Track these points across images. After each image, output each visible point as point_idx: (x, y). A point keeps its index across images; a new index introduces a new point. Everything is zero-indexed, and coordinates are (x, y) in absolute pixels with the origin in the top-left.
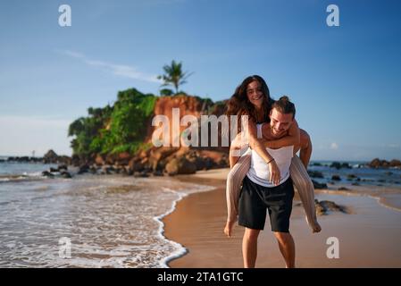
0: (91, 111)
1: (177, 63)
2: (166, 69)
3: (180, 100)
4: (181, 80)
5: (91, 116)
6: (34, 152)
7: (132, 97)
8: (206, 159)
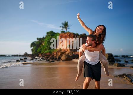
0: (38, 39)
1: (66, 22)
2: (63, 24)
3: (67, 34)
4: (68, 28)
5: (38, 41)
6: (20, 53)
7: (51, 34)
8: (76, 55)
